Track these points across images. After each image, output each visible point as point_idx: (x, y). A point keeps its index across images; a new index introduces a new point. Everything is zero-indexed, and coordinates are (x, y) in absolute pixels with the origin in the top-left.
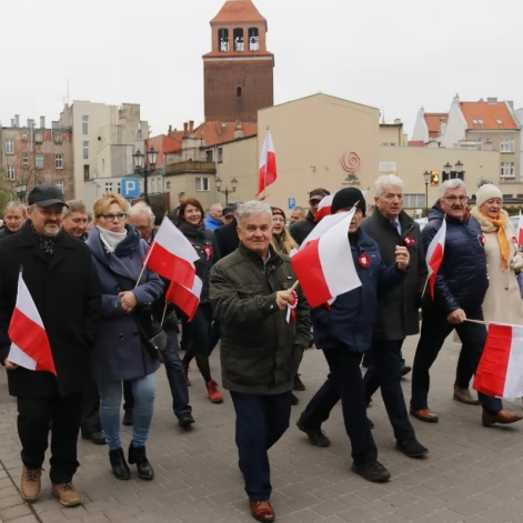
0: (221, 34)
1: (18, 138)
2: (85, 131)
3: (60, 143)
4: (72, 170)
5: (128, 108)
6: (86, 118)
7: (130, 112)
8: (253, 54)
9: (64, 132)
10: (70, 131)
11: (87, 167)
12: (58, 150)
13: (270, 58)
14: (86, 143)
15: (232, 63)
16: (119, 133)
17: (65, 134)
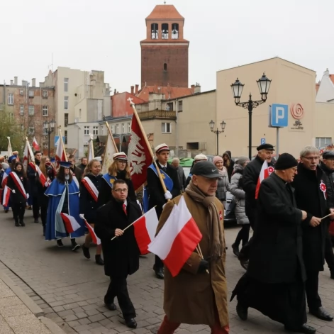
0: (153, 27)
1: (16, 93)
2: (66, 89)
3: (46, 98)
4: (54, 117)
5: (96, 74)
6: (66, 79)
7: (97, 77)
8: (175, 41)
9: (49, 90)
10: (54, 90)
11: (66, 115)
12: (44, 102)
13: (186, 44)
14: (66, 98)
15: (161, 46)
16: (91, 91)
17: (50, 92)
